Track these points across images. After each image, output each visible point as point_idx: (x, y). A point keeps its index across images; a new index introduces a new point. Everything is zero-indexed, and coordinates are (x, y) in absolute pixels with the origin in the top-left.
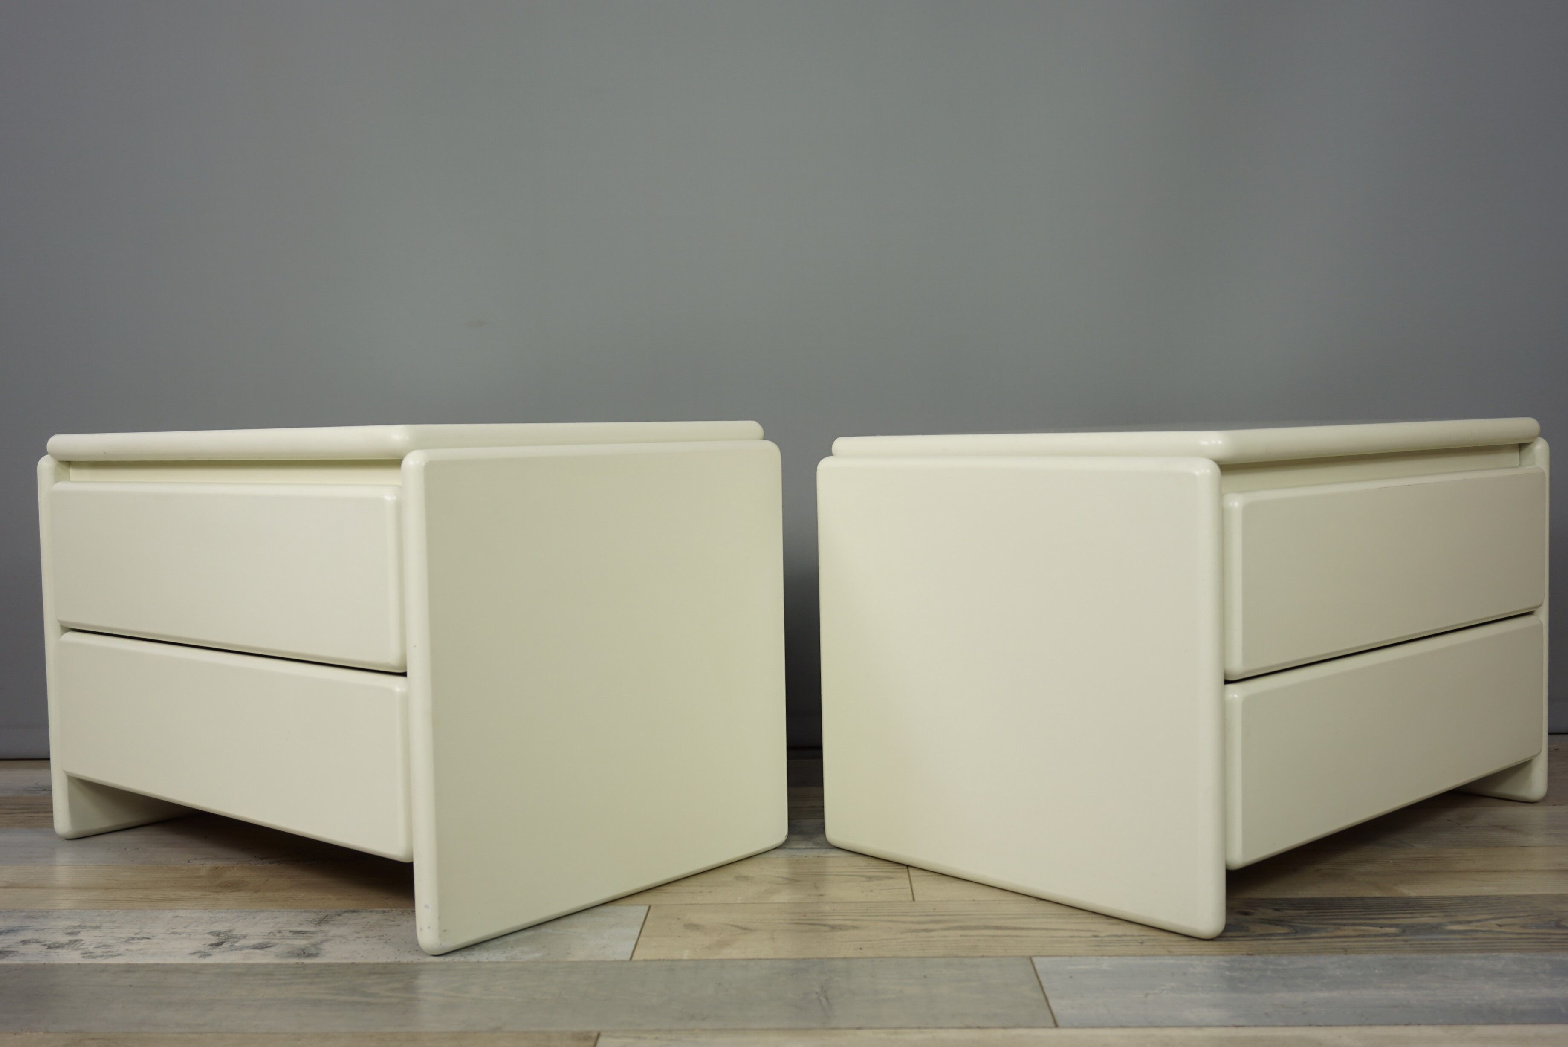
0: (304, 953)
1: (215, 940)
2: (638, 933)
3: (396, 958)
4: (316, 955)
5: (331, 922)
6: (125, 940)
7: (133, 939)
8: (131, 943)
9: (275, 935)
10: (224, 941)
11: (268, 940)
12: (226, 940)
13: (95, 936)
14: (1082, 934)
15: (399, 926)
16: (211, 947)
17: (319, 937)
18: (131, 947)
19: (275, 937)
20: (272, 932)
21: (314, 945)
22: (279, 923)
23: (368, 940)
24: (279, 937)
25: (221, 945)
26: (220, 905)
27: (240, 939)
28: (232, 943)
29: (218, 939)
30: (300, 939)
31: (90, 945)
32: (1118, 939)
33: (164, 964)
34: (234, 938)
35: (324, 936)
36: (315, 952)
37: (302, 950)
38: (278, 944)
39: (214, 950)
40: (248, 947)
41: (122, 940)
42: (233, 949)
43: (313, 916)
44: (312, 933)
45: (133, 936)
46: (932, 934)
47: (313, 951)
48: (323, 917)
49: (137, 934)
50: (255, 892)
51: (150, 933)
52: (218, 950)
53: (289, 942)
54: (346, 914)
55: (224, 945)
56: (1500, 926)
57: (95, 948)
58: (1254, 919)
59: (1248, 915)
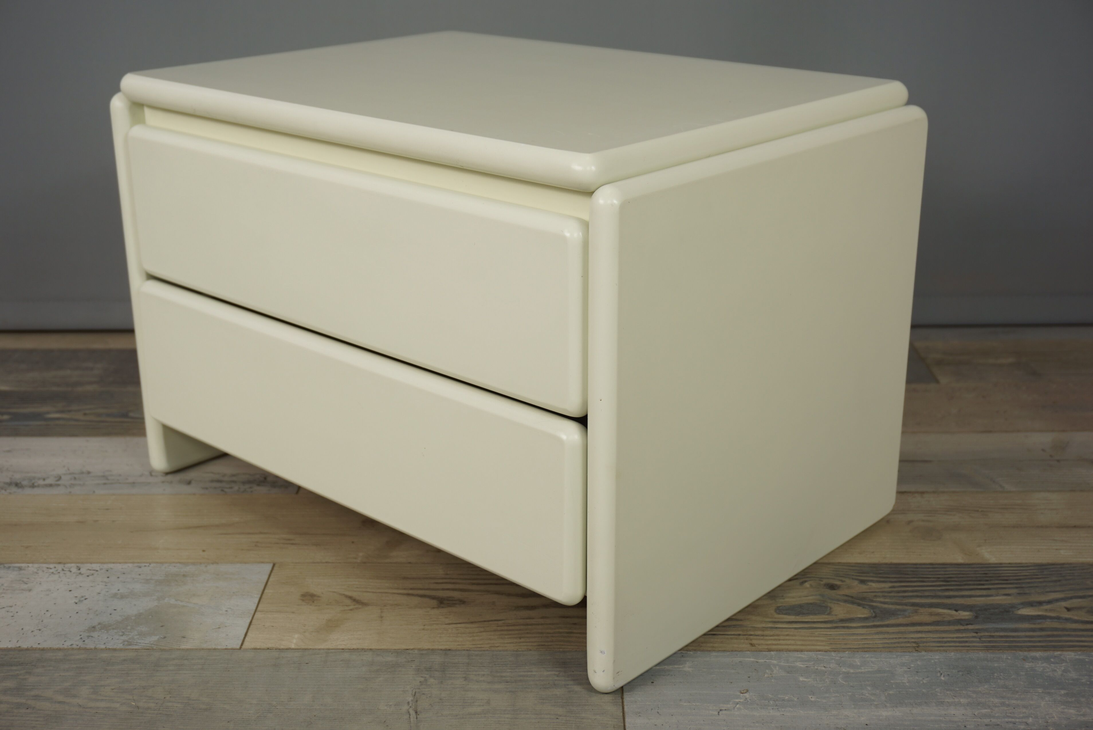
2: (256, 605)
58: (839, 595)
59: (834, 589)
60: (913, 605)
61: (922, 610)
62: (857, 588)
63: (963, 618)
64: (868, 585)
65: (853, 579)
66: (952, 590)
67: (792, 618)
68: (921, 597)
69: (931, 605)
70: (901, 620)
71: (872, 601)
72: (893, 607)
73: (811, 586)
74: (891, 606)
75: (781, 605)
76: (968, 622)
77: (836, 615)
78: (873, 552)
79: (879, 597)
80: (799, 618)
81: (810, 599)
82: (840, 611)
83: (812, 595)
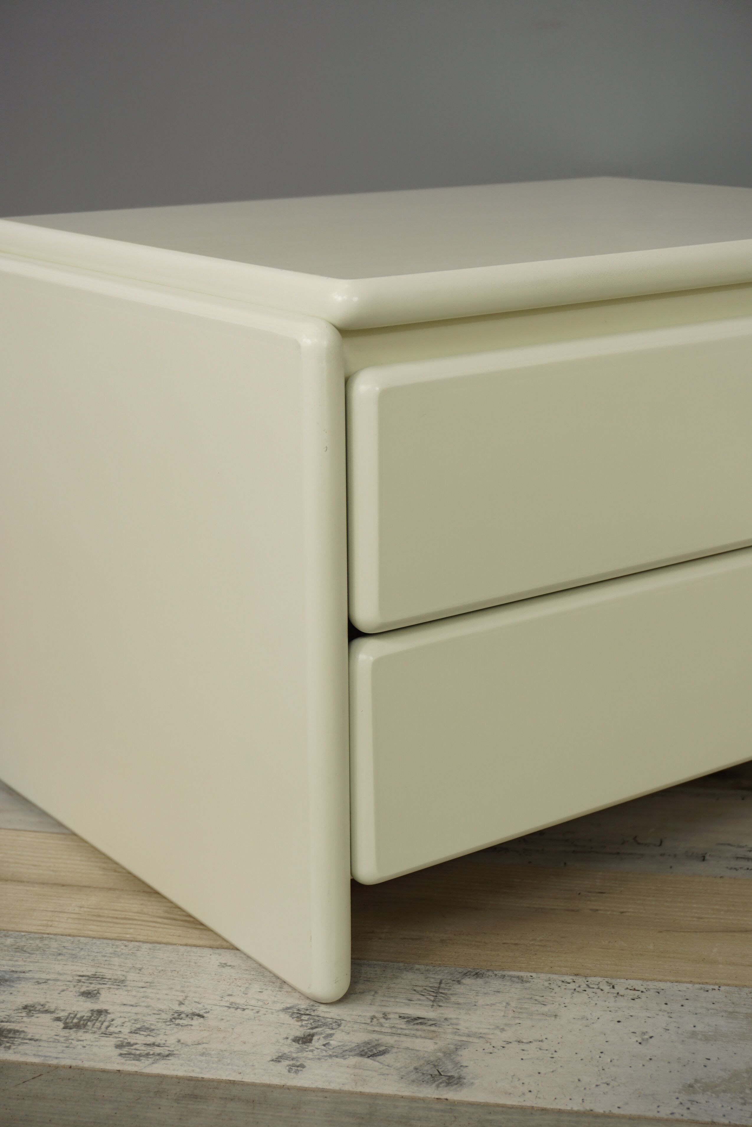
1: (297, 1029)
4: (458, 1082)
5: (453, 999)
6: (169, 1016)
7: (179, 1016)
8: (179, 1025)
9: (382, 1025)
10: (311, 1031)
11: (375, 1036)
12: (315, 1031)
15: (555, 1016)
16: (297, 1045)
17: (448, 1036)
18: (185, 1035)
19: (384, 1030)
20: (374, 1017)
21: (450, 1053)
23: (523, 1050)
25: (310, 1041)
27: (333, 1028)
28: (325, 1038)
29: (302, 1026)
30: (421, 1037)
31: (121, 1024)
34: (324, 1025)
35: (455, 1033)
36: (454, 1073)
37: (435, 1066)
38: (392, 1047)
39: (306, 1055)
41: (164, 1015)
42: (331, 1053)
43: (420, 980)
44: (435, 1024)
45: (177, 1007)
47: (449, 1069)
48: (437, 985)
49: (180, 1003)
51: (198, 1002)
52: (311, 1055)
53: (408, 1042)
54: (467, 979)
55: (316, 1043)
57: (131, 1032)
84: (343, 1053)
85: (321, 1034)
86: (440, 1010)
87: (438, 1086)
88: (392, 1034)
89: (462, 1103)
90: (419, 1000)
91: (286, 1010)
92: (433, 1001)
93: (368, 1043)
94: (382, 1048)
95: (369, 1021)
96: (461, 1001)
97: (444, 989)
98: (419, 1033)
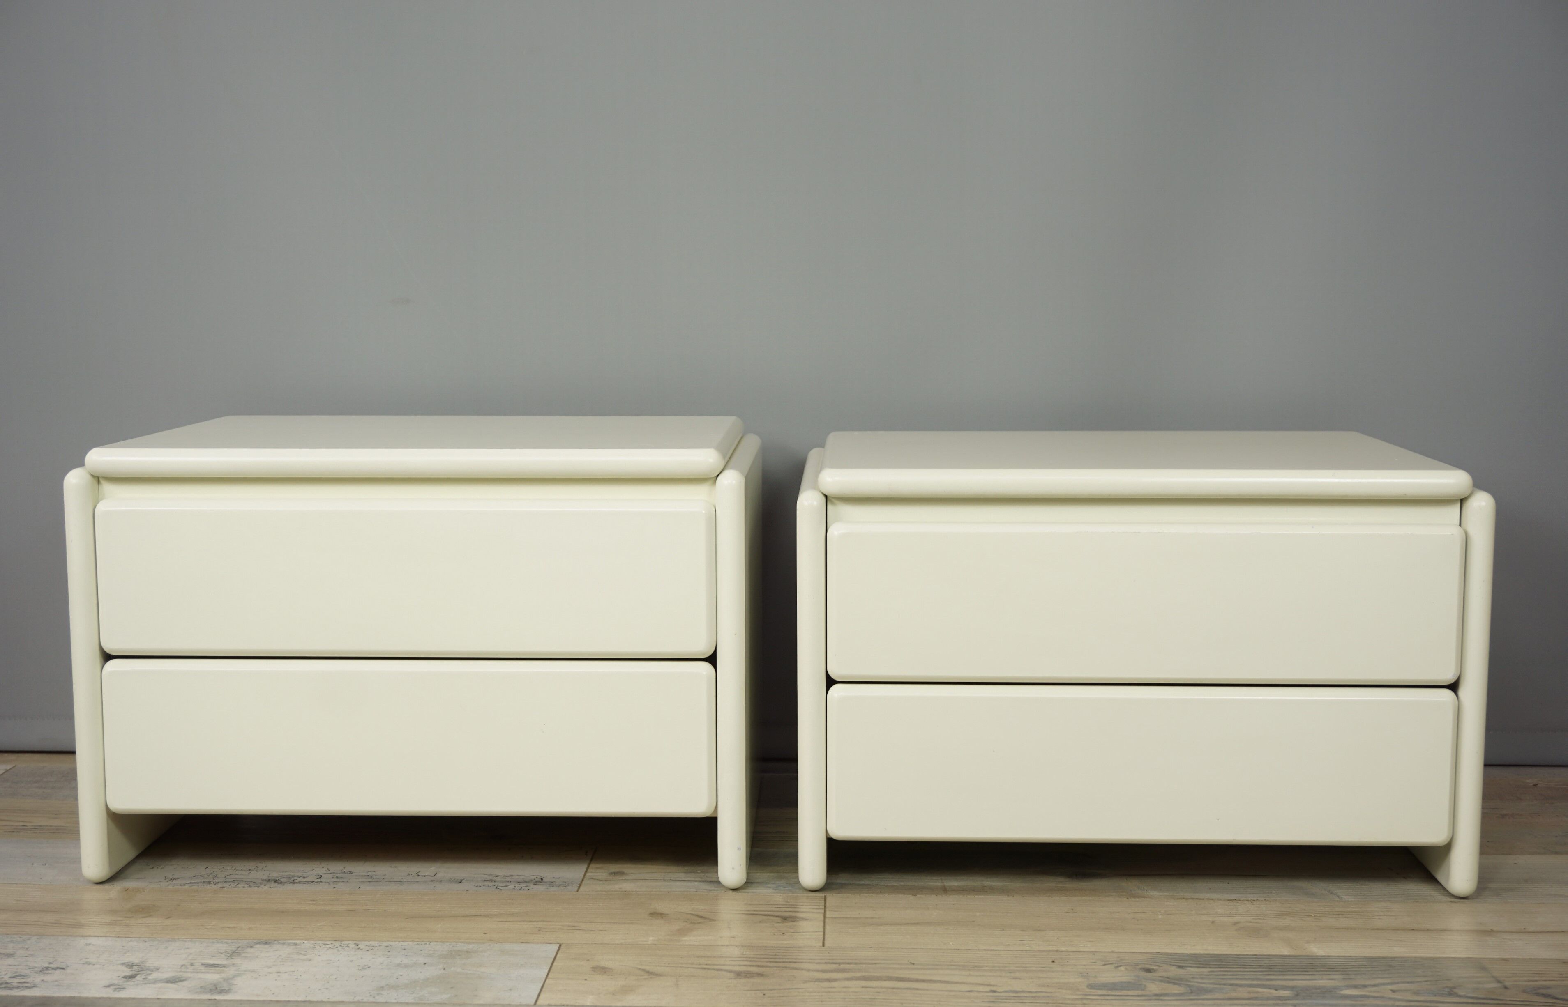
0: (216, 989)
1: (128, 972)
2: (546, 974)
3: (306, 996)
4: (227, 991)
5: (243, 955)
6: (40, 970)
7: (47, 969)
8: (46, 973)
9: (187, 968)
10: (137, 973)
11: (181, 974)
12: (139, 973)
13: (10, 965)
14: (981, 988)
15: (310, 960)
16: (124, 979)
17: (231, 971)
18: (47, 978)
19: (188, 970)
20: (184, 965)
21: (226, 980)
22: (191, 954)
23: (279, 976)
24: (192, 971)
25: (134, 977)
26: (132, 932)
27: (152, 971)
28: (145, 975)
29: (132, 970)
30: (212, 973)
31: (5, 975)
32: (1015, 995)
33: (80, 998)
34: (147, 970)
35: (236, 970)
36: (227, 989)
37: (215, 985)
38: (190, 978)
39: (129, 983)
40: (162, 981)
41: (36, 969)
42: (146, 982)
43: (224, 947)
44: (224, 967)
45: (47, 965)
46: (834, 984)
47: (225, 986)
48: (235, 949)
49: (50, 963)
50: (167, 918)
51: (63, 963)
52: (132, 983)
53: (202, 975)
54: (258, 946)
55: (138, 978)
56: (1393, 991)
57: (11, 978)
58: (1155, 976)
59: (1150, 972)
60: (1231, 985)
61: (1240, 989)
62: (1174, 971)
63: (1283, 995)
64: (1186, 969)
65: (1171, 965)
66: (1273, 975)
67: (1104, 992)
68: (1241, 979)
69: (1251, 986)
70: (1217, 995)
71: (1190, 982)
72: (1211, 986)
73: (1126, 969)
74: (1208, 986)
75: (1093, 982)
76: (1287, 999)
77: (1150, 991)
78: (1194, 946)
79: (1197, 978)
80: (1110, 992)
81: (1124, 979)
82: (1154, 988)
83: (1127, 976)
84: (155, 982)
85: (143, 973)
86: (232, 960)
87: (212, 994)
88: (192, 972)
89: (225, 1000)
90: (220, 956)
91: (123, 964)
92: (230, 956)
93: (174, 977)
94: (182, 979)
95: (180, 967)
96: (248, 955)
97: (239, 950)
98: (211, 971)
